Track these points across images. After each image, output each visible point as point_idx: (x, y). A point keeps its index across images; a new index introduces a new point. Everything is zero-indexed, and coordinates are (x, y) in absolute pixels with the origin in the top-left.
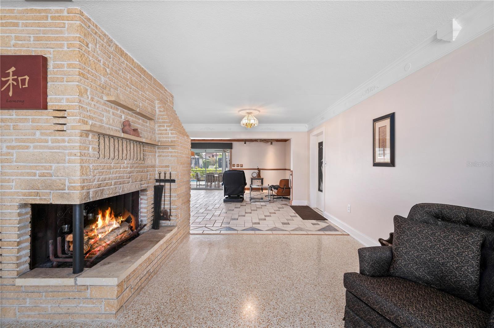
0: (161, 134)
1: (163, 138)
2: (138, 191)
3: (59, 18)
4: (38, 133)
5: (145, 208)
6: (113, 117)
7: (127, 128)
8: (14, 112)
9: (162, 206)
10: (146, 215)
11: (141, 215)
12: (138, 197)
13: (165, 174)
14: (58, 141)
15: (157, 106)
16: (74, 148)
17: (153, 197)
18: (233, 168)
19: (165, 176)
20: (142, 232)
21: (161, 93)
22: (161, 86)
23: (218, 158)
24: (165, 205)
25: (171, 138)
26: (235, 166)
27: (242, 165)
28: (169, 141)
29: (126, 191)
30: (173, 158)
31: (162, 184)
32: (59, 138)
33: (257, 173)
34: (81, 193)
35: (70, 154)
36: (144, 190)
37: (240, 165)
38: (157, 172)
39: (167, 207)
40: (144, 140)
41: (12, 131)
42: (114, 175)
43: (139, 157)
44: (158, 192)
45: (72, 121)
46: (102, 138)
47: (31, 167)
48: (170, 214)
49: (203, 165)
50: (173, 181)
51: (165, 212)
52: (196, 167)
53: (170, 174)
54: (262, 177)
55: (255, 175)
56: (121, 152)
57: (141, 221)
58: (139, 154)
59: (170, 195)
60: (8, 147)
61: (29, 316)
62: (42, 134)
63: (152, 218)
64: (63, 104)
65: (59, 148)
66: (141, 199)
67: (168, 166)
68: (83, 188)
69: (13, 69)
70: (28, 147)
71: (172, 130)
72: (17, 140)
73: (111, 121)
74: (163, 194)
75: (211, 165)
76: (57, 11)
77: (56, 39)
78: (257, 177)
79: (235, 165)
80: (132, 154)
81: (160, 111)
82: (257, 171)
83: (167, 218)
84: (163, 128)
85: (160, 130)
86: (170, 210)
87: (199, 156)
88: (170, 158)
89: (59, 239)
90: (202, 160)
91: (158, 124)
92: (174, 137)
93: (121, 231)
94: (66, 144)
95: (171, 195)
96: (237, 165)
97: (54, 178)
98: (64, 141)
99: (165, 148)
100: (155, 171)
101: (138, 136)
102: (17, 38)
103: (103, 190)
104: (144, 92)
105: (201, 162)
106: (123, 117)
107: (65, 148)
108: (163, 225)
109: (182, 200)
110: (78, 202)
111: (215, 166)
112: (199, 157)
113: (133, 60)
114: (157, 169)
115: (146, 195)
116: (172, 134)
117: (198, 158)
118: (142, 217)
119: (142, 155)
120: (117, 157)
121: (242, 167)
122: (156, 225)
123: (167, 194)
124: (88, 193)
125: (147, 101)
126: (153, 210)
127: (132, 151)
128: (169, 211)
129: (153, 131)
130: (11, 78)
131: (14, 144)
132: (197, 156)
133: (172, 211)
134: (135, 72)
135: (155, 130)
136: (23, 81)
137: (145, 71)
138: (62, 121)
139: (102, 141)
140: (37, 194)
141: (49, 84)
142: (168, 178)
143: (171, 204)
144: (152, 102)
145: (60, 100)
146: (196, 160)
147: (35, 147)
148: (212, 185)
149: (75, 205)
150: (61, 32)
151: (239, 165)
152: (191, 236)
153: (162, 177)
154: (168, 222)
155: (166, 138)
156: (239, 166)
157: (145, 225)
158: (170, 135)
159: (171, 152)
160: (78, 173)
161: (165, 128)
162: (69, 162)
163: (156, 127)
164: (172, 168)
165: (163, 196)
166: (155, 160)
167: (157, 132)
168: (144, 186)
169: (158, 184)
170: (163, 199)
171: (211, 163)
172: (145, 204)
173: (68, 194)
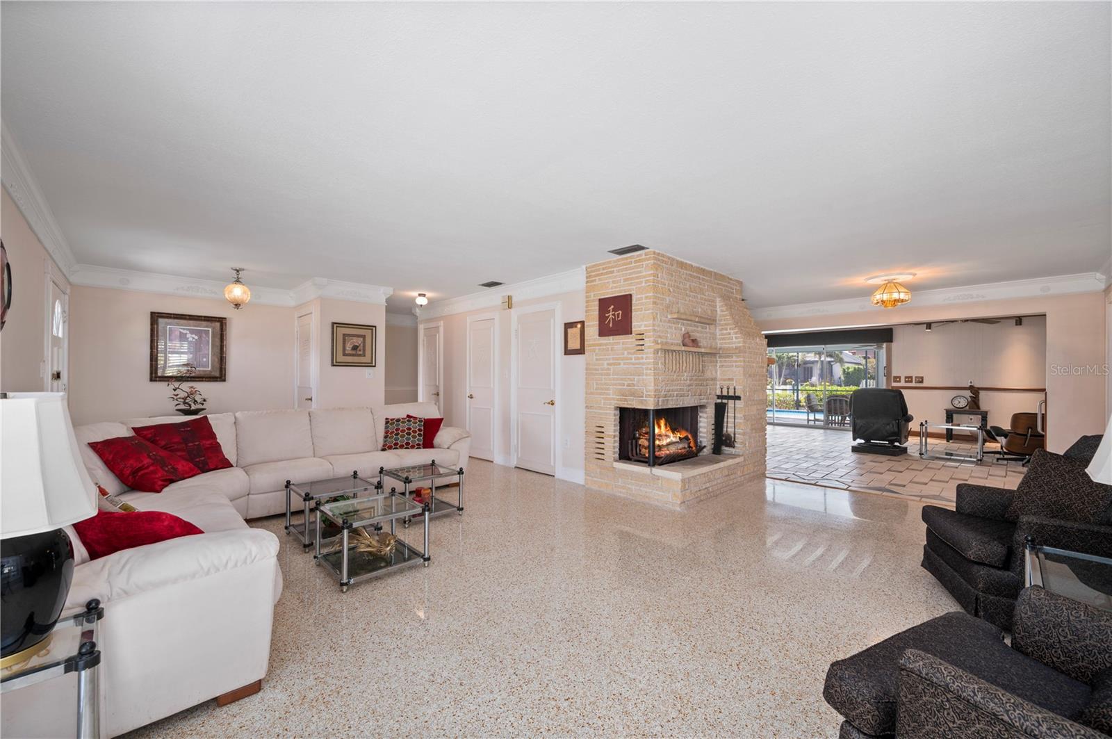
0: (723, 339)
1: (725, 343)
2: (697, 407)
3: (640, 261)
4: (626, 352)
5: (704, 427)
6: (675, 331)
7: (687, 340)
8: (611, 338)
9: (725, 429)
10: (705, 435)
11: (700, 434)
12: (697, 414)
13: (728, 389)
14: (638, 359)
15: (718, 304)
16: (649, 364)
17: (713, 416)
18: (894, 384)
19: (728, 392)
20: (701, 454)
21: (724, 286)
22: (722, 277)
24: (729, 428)
25: (735, 343)
26: (900, 381)
27: (922, 378)
28: (732, 347)
29: (686, 405)
30: (738, 369)
31: (725, 401)
32: (640, 356)
33: (970, 399)
34: (654, 401)
35: (647, 369)
36: (703, 407)
37: (916, 377)
38: (718, 386)
39: (731, 430)
40: (703, 350)
41: (610, 352)
42: (676, 387)
43: (697, 369)
44: (720, 410)
45: (648, 342)
46: (667, 353)
47: (622, 379)
48: (734, 438)
49: (842, 378)
50: (738, 398)
51: (728, 437)
53: (735, 389)
54: (983, 407)
55: (962, 403)
56: (681, 365)
57: (701, 442)
58: (697, 366)
59: (735, 417)
60: (608, 364)
61: (621, 492)
62: (628, 353)
63: (713, 442)
64: (642, 329)
65: (640, 364)
66: (700, 417)
67: (732, 379)
68: (655, 396)
69: (612, 307)
70: (619, 364)
71: (736, 333)
72: (613, 359)
73: (674, 336)
74: (726, 414)
76: (638, 256)
77: (637, 278)
78: (967, 407)
79: (900, 377)
80: (691, 365)
81: (722, 311)
82: (968, 394)
83: (731, 445)
84: (725, 332)
85: (722, 334)
86: (735, 434)
88: (734, 369)
89: (634, 441)
90: (842, 366)
91: (720, 327)
92: (739, 342)
93: (681, 446)
94: (644, 361)
95: (736, 415)
96: (906, 377)
97: (635, 387)
98: (642, 358)
99: (728, 357)
100: (717, 385)
101: (698, 346)
102: (614, 282)
103: (668, 400)
104: (703, 294)
106: (683, 329)
107: (643, 364)
108: (726, 452)
109: (752, 425)
110: (652, 408)
112: (832, 359)
113: (692, 266)
114: (718, 383)
115: (706, 413)
116: (736, 338)
117: (830, 362)
118: (701, 437)
119: (701, 366)
120: (678, 370)
121: (922, 382)
122: (717, 450)
123: (731, 414)
124: (658, 401)
125: (706, 303)
126: (713, 432)
127: (691, 362)
128: (733, 435)
129: (714, 337)
130: (611, 314)
131: (611, 362)
133: (737, 436)
134: (694, 277)
135: (716, 335)
136: (618, 314)
137: (704, 270)
138: (641, 342)
139: (667, 356)
140: (626, 400)
141: (633, 314)
142: (731, 394)
143: (736, 428)
144: (713, 301)
145: (640, 326)
147: (624, 364)
148: (846, 422)
149: (650, 410)
150: (640, 272)
151: (911, 377)
152: (767, 479)
153: (725, 393)
154: (731, 449)
155: (729, 343)
156: (911, 382)
157: (705, 447)
158: (734, 340)
159: (736, 361)
160: (653, 384)
161: (729, 331)
162: (646, 375)
163: (717, 330)
164: (736, 382)
165: (726, 417)
166: (716, 372)
167: (718, 337)
168: (703, 402)
169: (719, 401)
170: (725, 420)
171: (869, 373)
172: (704, 422)
173: (646, 400)
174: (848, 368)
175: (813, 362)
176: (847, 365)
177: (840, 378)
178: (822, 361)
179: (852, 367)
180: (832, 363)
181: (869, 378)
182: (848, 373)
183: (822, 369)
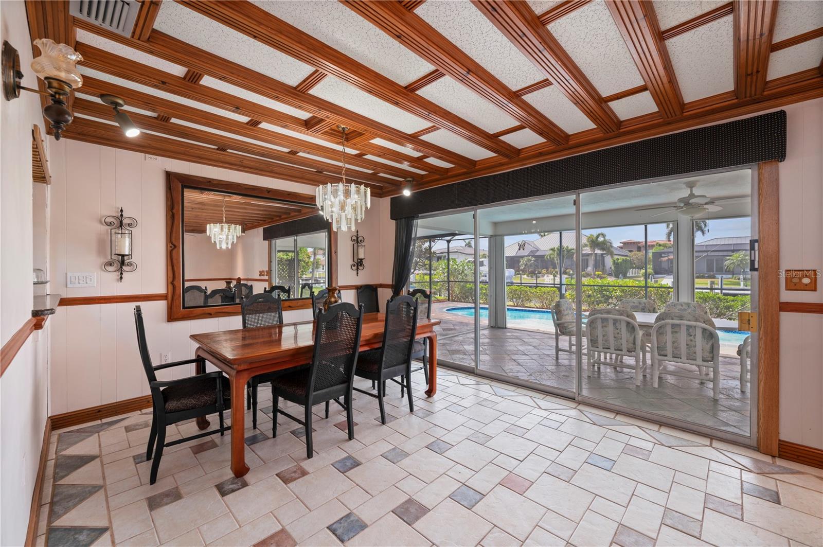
23: (653, 253)
49: (613, 268)
52: (597, 273)
75: (633, 268)
87: (603, 249)
90: (612, 257)
105: (609, 261)
111: (644, 271)
112: (605, 252)
117: (602, 254)
132: (600, 249)
146: (598, 258)
171: (635, 264)
174: (618, 259)
175: (588, 255)
176: (616, 257)
177: (611, 268)
178: (596, 254)
179: (621, 259)
180: (604, 255)
181: (635, 268)
182: (618, 264)
183: (596, 260)
